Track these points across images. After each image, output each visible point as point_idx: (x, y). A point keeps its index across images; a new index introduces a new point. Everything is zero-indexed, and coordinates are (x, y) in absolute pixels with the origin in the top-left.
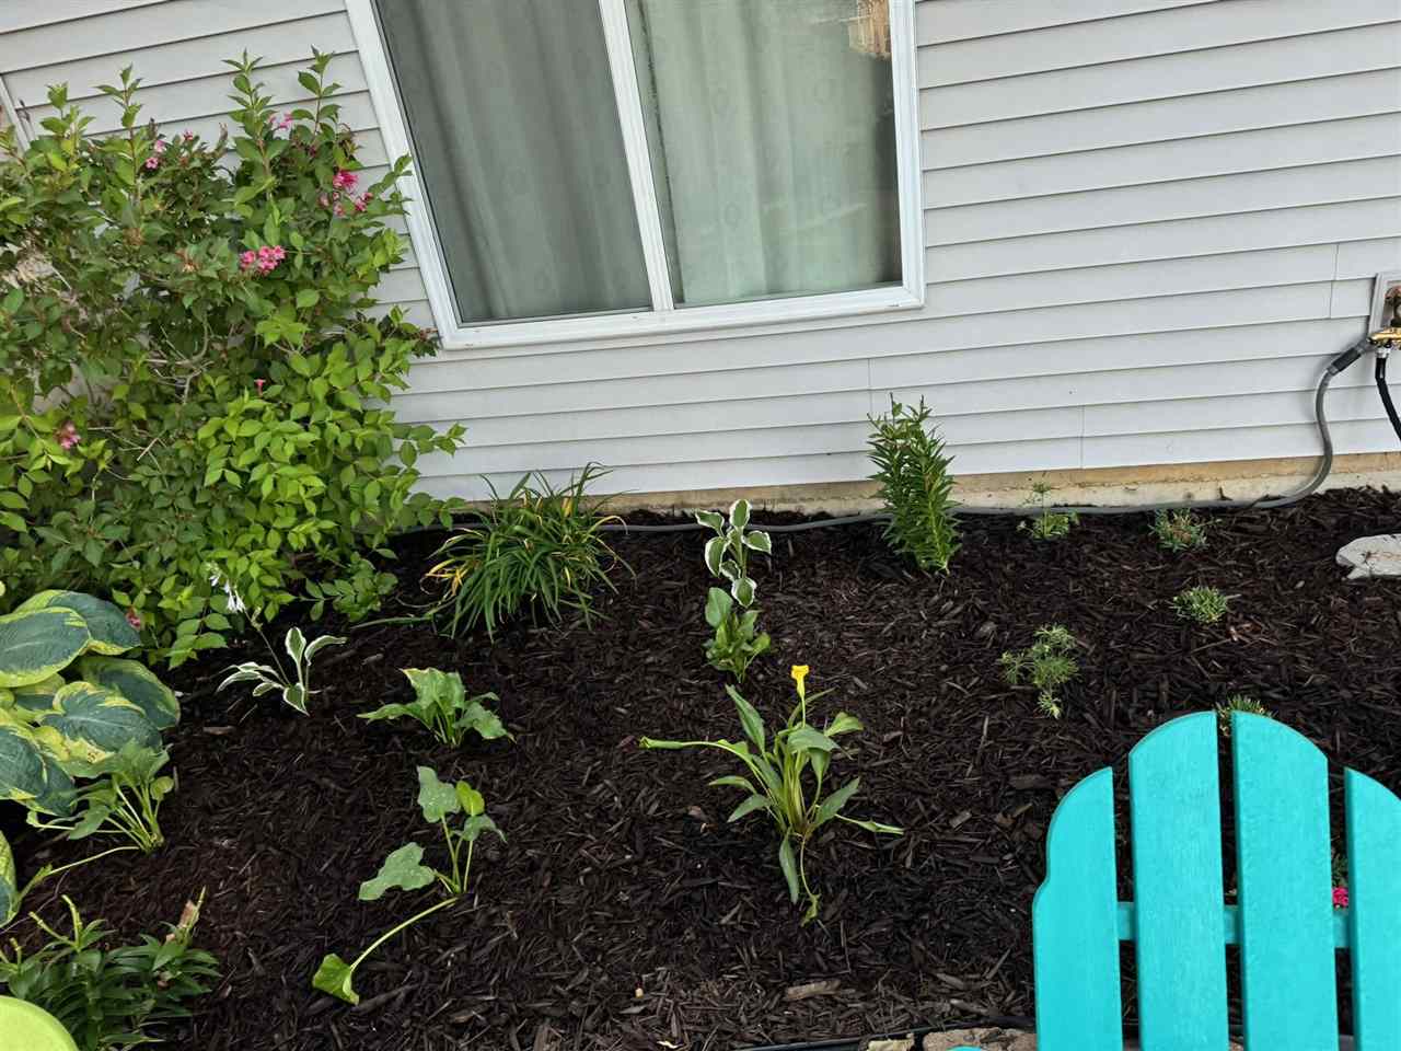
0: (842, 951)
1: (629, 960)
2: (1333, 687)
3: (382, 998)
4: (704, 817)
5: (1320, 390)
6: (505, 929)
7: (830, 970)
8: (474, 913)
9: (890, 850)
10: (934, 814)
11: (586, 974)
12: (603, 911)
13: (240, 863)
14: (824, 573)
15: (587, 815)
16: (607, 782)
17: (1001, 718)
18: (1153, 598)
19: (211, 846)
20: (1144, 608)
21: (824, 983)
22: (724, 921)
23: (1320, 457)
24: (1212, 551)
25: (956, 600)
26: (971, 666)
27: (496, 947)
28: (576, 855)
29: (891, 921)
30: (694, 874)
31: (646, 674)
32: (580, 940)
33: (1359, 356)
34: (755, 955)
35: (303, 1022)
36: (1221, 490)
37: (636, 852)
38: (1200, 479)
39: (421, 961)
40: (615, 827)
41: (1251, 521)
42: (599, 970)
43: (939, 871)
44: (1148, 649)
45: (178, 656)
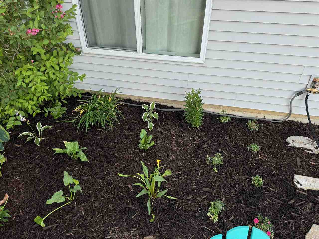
0: (158, 229)
1: (109, 224)
2: (278, 175)
3: (50, 226)
4: (132, 188)
5: (292, 99)
6: (82, 212)
7: (154, 233)
8: (75, 206)
9: (173, 203)
10: (184, 195)
11: (99, 226)
12: (105, 209)
13: (20, 184)
14: (170, 124)
15: (105, 183)
16: (111, 175)
17: (204, 171)
18: (244, 143)
19: (14, 178)
20: (241, 146)
21: (152, 236)
22: (132, 218)
23: (288, 113)
24: (259, 132)
25: (199, 137)
26: (199, 155)
27: (79, 216)
28: (101, 194)
29: (170, 222)
30: (127, 204)
31: (124, 146)
32: (98, 217)
33: (303, 93)
34: (138, 227)
35: (31, 229)
36: (264, 116)
37: (115, 195)
38: (260, 113)
39: (60, 218)
40: (111, 187)
41: (269, 126)
42: (102, 225)
43: (183, 210)
44: (240, 157)
45: (9, 127)
